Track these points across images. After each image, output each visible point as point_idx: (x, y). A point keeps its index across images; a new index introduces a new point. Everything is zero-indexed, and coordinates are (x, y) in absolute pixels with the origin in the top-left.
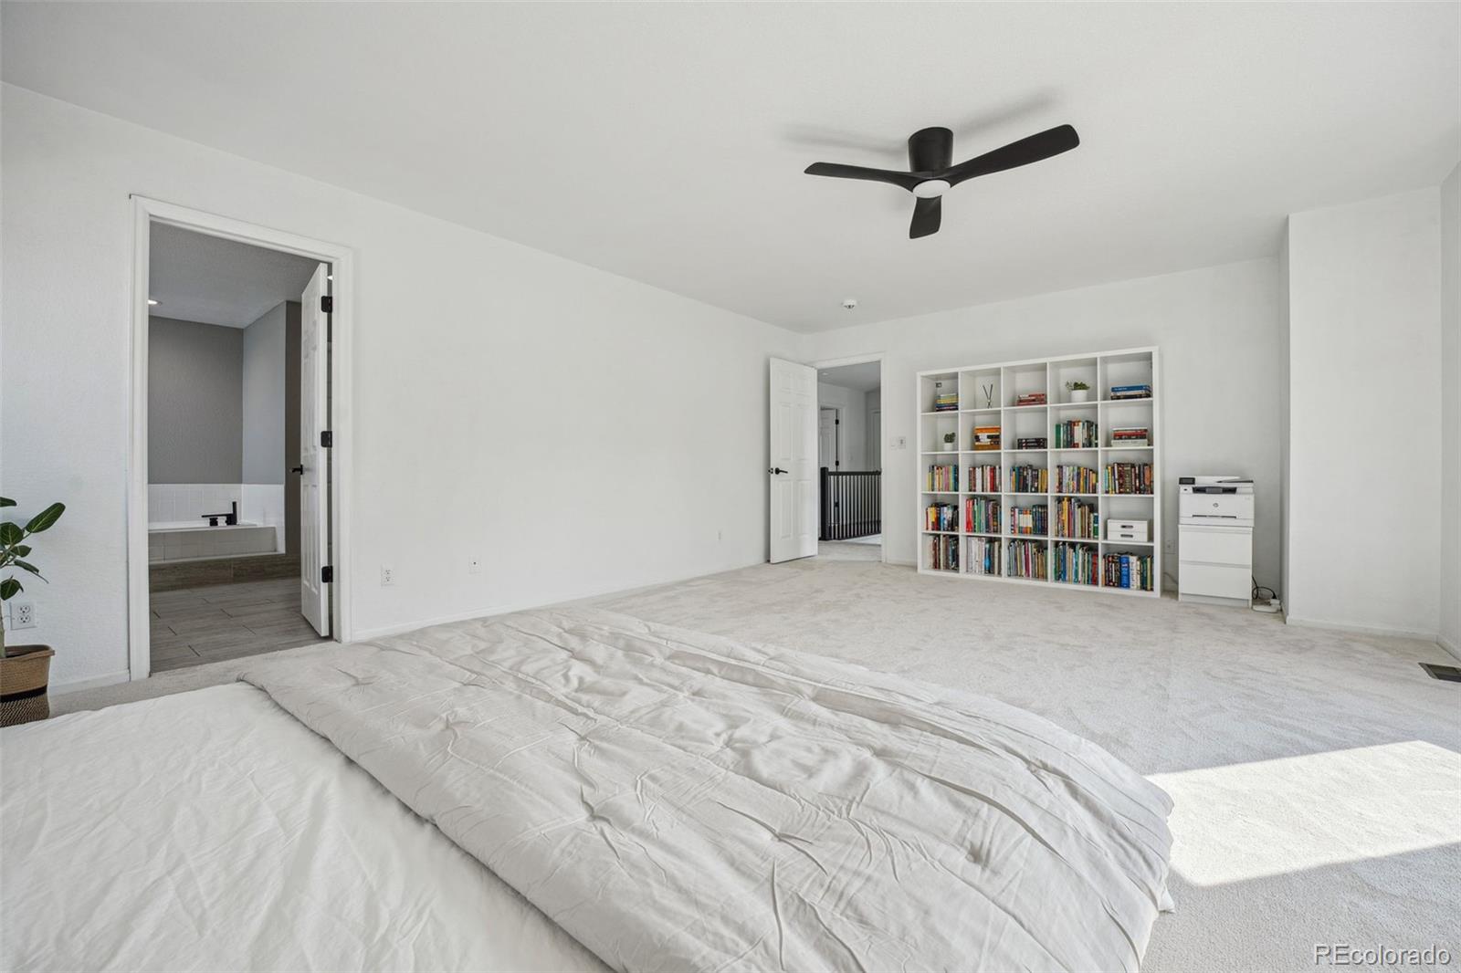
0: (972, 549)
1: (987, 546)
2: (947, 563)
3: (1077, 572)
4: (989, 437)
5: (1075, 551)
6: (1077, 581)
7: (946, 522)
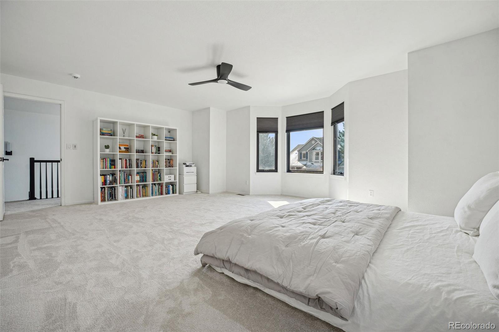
0: (121, 191)
1: (126, 189)
2: (108, 199)
3: (156, 192)
4: (125, 148)
5: (155, 186)
6: (156, 195)
7: (109, 182)
